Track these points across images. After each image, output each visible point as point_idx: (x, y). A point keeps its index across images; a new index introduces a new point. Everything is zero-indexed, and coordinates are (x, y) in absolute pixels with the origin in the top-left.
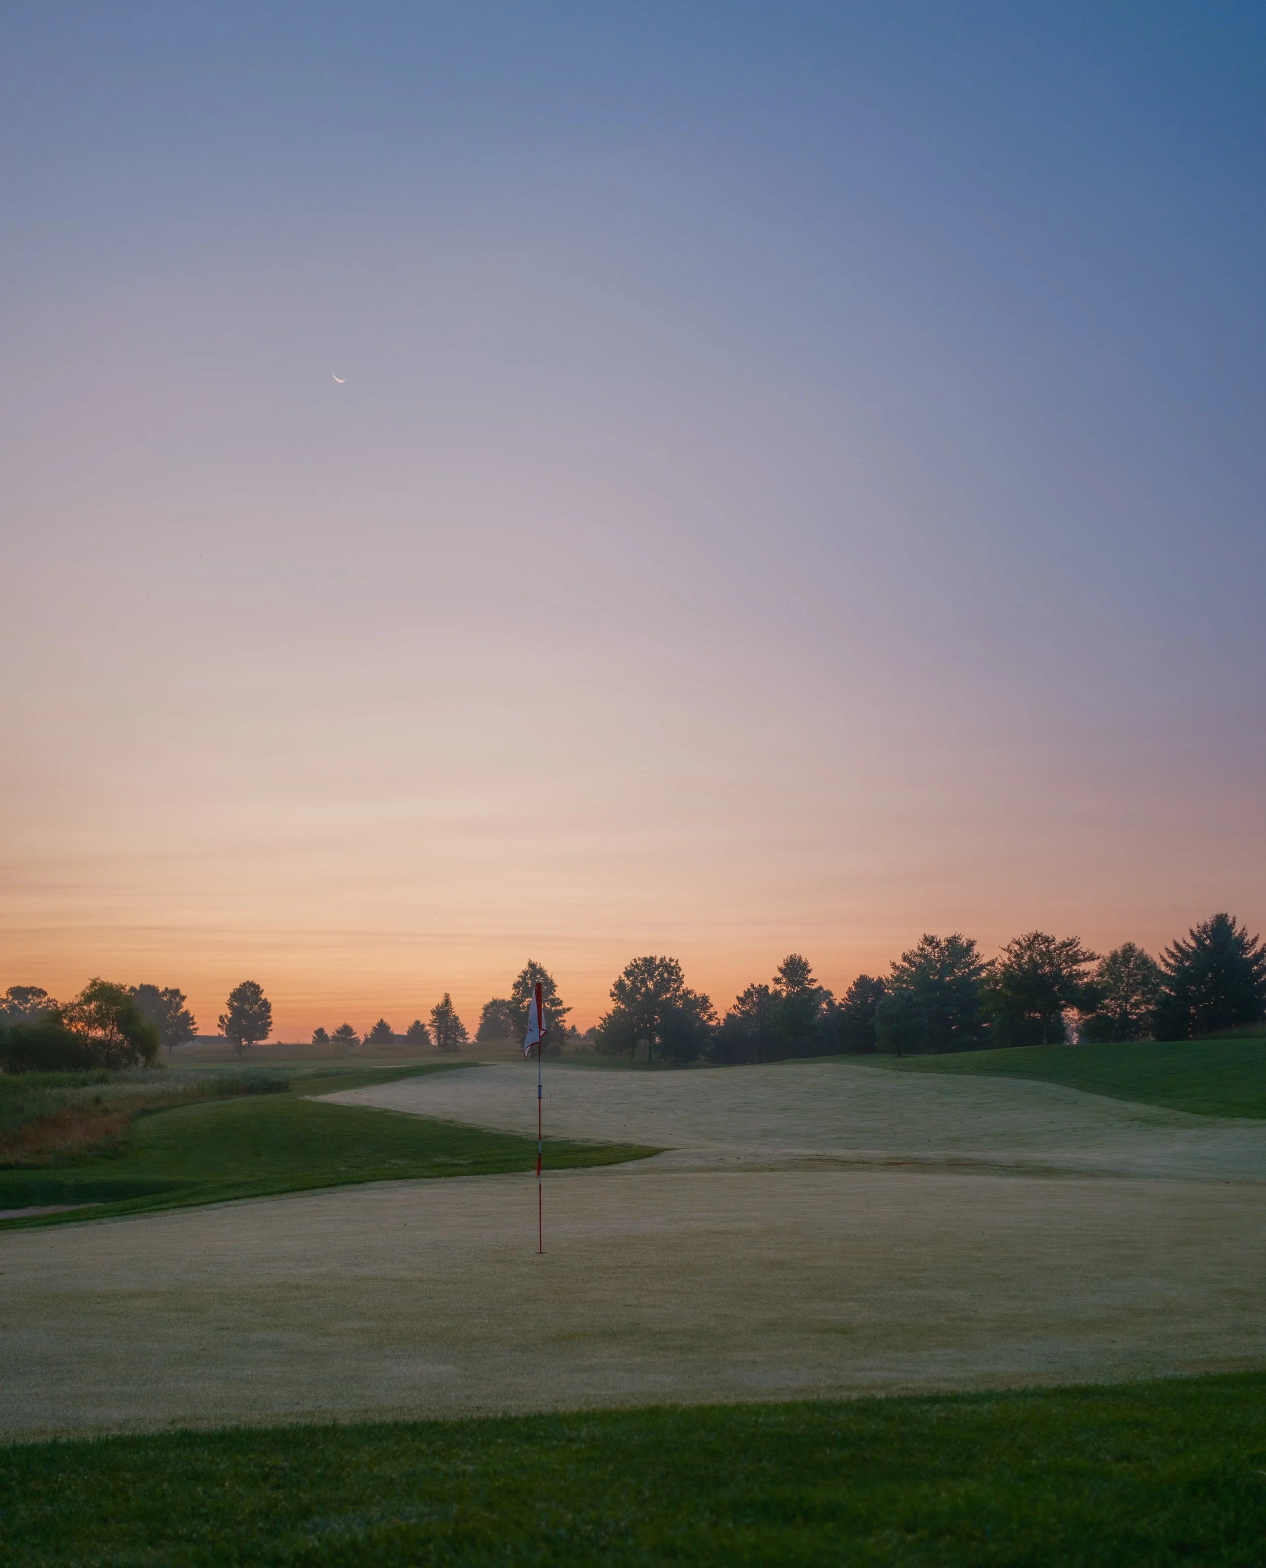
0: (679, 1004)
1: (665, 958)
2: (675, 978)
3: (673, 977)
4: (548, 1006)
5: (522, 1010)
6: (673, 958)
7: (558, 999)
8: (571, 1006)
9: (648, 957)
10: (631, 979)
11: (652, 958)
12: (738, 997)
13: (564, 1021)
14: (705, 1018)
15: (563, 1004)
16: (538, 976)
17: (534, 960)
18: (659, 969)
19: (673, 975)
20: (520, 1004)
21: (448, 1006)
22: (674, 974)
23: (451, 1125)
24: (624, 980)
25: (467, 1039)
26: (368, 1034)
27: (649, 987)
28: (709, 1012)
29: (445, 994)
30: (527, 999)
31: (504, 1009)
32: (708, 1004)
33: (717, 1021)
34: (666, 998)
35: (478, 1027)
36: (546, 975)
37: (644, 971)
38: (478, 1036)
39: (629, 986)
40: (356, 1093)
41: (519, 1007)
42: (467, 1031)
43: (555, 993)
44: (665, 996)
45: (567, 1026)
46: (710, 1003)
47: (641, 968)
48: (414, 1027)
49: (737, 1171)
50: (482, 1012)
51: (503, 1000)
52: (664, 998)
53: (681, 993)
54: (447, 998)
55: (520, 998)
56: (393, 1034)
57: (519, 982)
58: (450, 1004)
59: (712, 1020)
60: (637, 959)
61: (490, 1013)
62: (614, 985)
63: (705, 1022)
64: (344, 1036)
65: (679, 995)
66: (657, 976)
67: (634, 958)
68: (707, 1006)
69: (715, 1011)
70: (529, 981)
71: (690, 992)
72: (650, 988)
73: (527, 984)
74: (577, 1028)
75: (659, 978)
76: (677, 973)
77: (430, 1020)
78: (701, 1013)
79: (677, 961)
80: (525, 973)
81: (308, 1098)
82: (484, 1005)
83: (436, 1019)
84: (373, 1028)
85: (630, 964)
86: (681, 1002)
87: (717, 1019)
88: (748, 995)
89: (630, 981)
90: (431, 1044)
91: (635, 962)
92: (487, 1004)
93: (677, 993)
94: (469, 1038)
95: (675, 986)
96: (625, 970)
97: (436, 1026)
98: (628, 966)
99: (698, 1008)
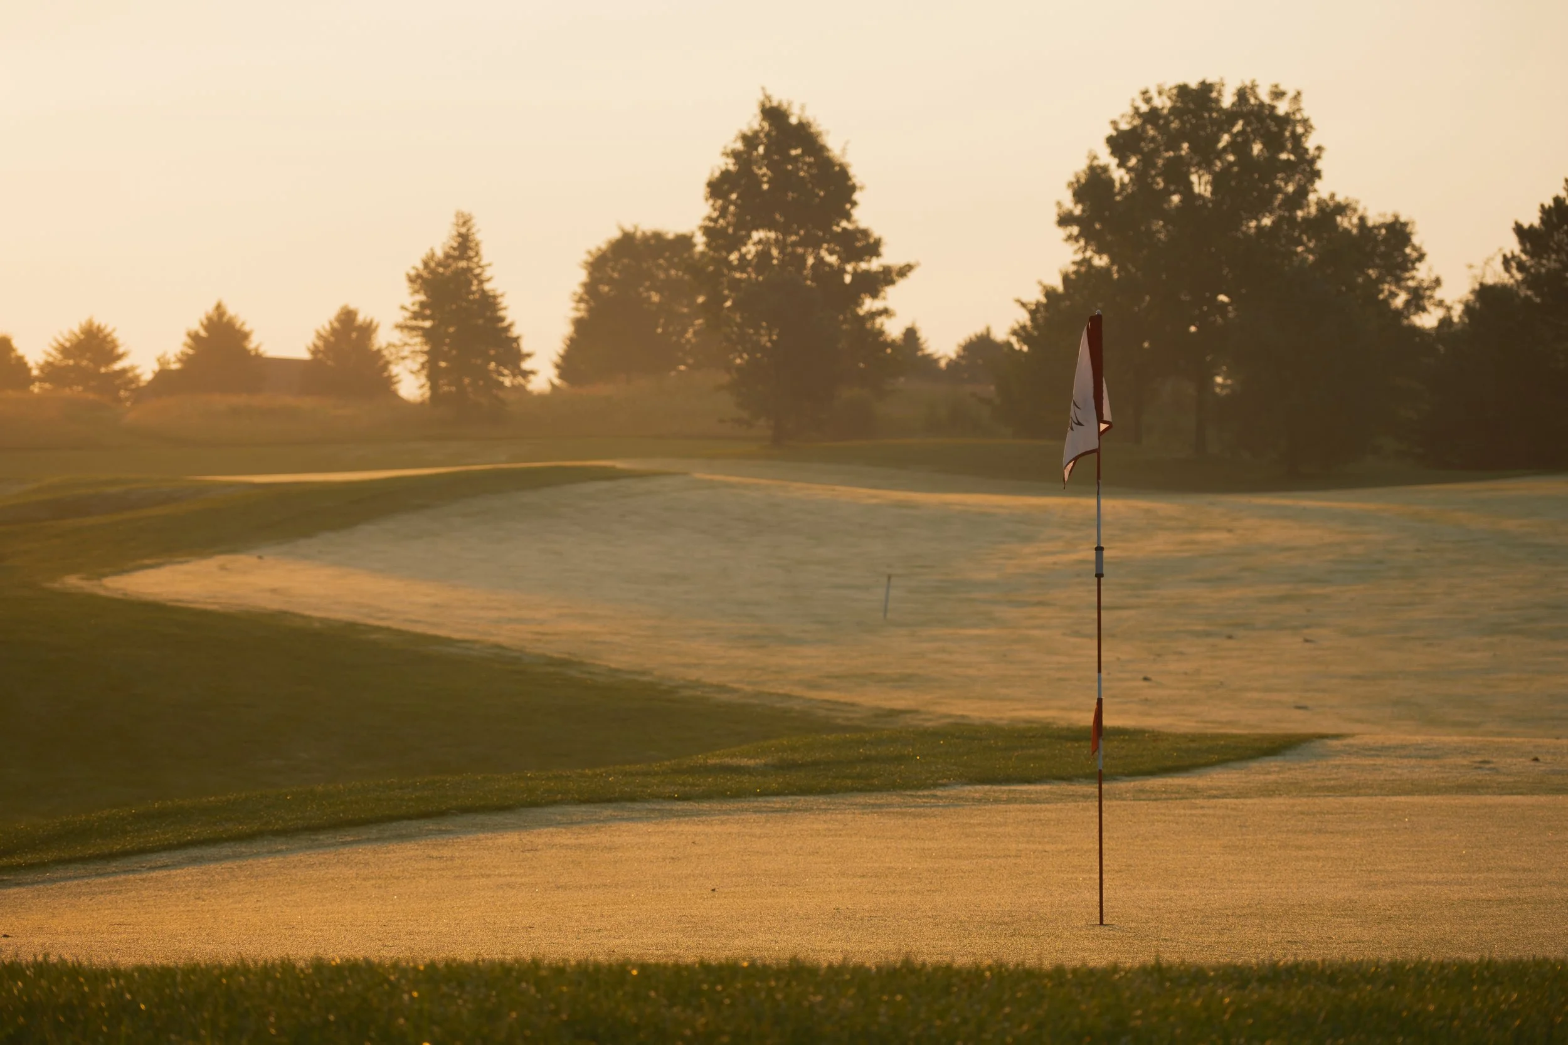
0: (1306, 251)
1: (1253, 87)
2: (1292, 157)
3: (1284, 156)
4: (832, 259)
5: (738, 275)
6: (1282, 88)
7: (865, 233)
8: (912, 261)
9: (1193, 84)
10: (1133, 161)
11: (1206, 88)
12: (1519, 230)
13: (885, 312)
14: (1400, 301)
15: (883, 250)
16: (794, 152)
17: (779, 97)
18: (1233, 125)
19: (1283, 149)
20: (730, 252)
21: (469, 259)
22: (1289, 146)
23: (573, 673)
24: (1105, 169)
25: (526, 374)
26: (173, 359)
27: (1197, 189)
28: (1413, 278)
29: (459, 214)
30: (756, 235)
31: (659, 267)
32: (1408, 250)
33: (1440, 313)
34: (1259, 228)
35: (568, 330)
36: (823, 148)
37: (1181, 136)
38: (568, 365)
39: (1122, 185)
40: (223, 568)
41: (729, 264)
42: (525, 347)
43: (856, 213)
44: (1253, 224)
45: (893, 329)
46: (1414, 248)
47: (1168, 123)
48: (334, 331)
49: (1532, 791)
50: (583, 276)
51: (658, 236)
52: (1253, 231)
53: (1313, 210)
54: (463, 230)
55: (730, 230)
56: (258, 357)
57: (725, 174)
58: (477, 254)
59: (1424, 309)
60: (1153, 93)
61: (610, 281)
62: (1070, 184)
63: (1398, 314)
64: (84, 363)
65: (1304, 219)
66: (1225, 149)
67: (1143, 89)
68: (1406, 256)
69: (1433, 277)
70: (764, 170)
71: (1341, 209)
72: (1200, 196)
73: (757, 181)
74: (923, 335)
75: (1231, 158)
76: (1297, 139)
77: (403, 308)
78: (1384, 282)
79: (1298, 96)
80: (750, 141)
81: (73, 582)
82: (589, 253)
83: (423, 305)
84: (189, 335)
85: (1129, 111)
86: (1311, 245)
87: (1440, 303)
88: (1555, 220)
89: (1129, 170)
90: (395, 395)
91: (1148, 101)
92: (599, 249)
93: (1300, 213)
94: (532, 372)
95: (1290, 188)
96: (1110, 131)
97: (422, 328)
98: (1123, 116)
99: (1374, 267)
